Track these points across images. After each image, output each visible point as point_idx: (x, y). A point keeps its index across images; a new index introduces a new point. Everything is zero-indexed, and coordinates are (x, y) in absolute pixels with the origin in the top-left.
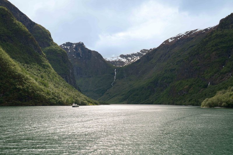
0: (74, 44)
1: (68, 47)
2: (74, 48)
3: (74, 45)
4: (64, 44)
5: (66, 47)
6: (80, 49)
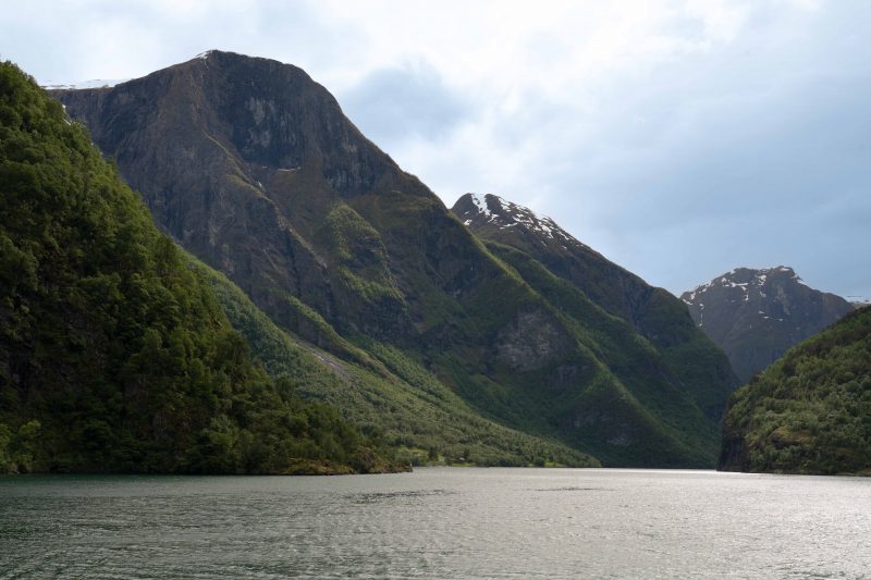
0: (762, 273)
1: (743, 286)
2: (764, 289)
3: (763, 277)
4: (728, 275)
5: (734, 285)
6: (781, 291)
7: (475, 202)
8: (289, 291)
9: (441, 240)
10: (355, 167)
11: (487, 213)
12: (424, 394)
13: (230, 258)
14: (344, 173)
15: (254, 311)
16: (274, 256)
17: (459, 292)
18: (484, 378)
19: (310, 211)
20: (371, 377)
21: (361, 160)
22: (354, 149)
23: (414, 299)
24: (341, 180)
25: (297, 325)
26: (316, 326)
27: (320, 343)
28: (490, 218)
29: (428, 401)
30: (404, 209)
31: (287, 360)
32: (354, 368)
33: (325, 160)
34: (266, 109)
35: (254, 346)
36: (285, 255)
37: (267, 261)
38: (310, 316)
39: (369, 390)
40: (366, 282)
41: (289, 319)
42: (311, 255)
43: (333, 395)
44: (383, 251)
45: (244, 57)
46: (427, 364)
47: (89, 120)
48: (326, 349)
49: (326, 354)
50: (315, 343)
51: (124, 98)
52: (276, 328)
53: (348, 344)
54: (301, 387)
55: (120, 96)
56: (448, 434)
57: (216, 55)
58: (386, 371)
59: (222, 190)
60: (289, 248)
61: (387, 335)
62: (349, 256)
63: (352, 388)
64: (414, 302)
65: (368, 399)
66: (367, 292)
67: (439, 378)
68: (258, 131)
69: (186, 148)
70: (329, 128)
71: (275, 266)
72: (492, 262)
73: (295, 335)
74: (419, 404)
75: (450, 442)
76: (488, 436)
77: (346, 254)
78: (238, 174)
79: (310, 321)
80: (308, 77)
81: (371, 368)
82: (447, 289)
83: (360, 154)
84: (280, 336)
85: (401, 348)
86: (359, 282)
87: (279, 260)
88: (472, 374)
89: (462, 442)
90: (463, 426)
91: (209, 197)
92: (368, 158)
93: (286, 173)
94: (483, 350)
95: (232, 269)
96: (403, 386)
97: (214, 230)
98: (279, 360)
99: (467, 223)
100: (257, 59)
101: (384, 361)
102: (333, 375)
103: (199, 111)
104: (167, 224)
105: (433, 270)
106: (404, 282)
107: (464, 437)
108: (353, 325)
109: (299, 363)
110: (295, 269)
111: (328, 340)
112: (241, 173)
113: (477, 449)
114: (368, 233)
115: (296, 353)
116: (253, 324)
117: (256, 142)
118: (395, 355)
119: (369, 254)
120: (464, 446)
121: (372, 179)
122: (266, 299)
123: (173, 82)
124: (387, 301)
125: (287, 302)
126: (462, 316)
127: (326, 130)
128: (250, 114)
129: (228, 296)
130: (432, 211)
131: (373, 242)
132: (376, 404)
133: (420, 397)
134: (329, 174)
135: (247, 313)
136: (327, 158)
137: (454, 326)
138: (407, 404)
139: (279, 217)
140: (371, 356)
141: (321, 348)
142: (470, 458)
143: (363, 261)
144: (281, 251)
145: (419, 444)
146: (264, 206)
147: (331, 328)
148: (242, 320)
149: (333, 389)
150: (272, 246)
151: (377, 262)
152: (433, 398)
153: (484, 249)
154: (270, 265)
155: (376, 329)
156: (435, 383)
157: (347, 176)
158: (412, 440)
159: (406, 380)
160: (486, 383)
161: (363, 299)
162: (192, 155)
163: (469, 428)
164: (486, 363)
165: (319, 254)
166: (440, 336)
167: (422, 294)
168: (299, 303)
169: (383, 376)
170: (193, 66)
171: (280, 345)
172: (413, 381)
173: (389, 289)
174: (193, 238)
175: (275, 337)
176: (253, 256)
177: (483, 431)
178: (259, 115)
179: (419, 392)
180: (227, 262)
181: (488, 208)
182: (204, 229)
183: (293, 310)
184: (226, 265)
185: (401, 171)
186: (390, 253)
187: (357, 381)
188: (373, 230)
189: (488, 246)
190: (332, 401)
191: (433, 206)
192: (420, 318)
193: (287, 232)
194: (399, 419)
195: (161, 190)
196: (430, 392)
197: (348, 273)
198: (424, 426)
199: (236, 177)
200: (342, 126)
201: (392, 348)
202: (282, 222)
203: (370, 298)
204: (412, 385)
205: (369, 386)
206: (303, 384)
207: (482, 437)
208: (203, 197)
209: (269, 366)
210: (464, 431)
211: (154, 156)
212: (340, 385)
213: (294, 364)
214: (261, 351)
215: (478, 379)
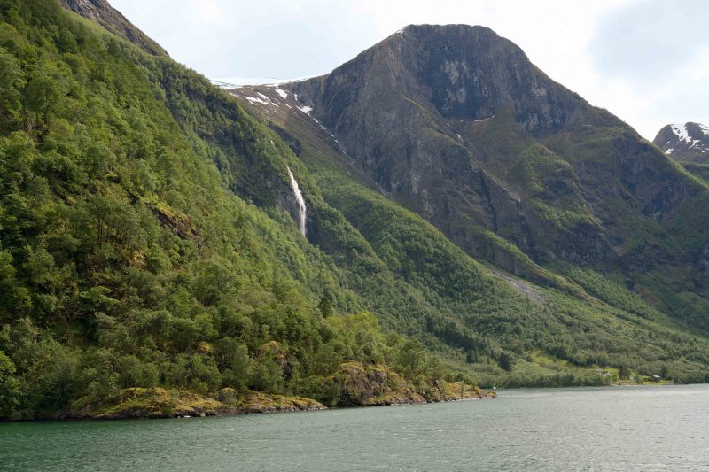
7: (675, 132)
8: (485, 226)
9: (635, 165)
10: (546, 109)
11: (688, 140)
12: (623, 313)
13: (429, 201)
14: (536, 115)
15: (448, 246)
16: (471, 196)
17: (658, 214)
18: (692, 295)
19: (504, 153)
20: (568, 301)
21: (551, 102)
22: (543, 92)
23: (612, 223)
24: (533, 122)
25: (494, 257)
26: (511, 256)
27: (516, 272)
28: (691, 144)
29: (627, 320)
30: (594, 140)
31: (481, 289)
32: (549, 293)
33: (516, 105)
34: (460, 69)
35: (449, 277)
36: (480, 194)
37: (464, 201)
38: (504, 247)
39: (563, 312)
40: (560, 212)
41: (486, 252)
42: (504, 192)
43: (525, 319)
44: (577, 182)
45: (437, 26)
46: (630, 285)
47: (315, 103)
48: (523, 277)
49: (521, 281)
50: (512, 272)
51: (339, 79)
52: (470, 259)
53: (544, 270)
54: (493, 314)
55: (336, 78)
56: (645, 351)
57: (412, 29)
58: (584, 293)
59: (419, 143)
60: (484, 188)
61: (585, 260)
62: (542, 189)
63: (545, 311)
64: (612, 228)
65: (561, 320)
66: (561, 220)
67: (643, 297)
68: (454, 90)
69: (388, 110)
70: (518, 76)
71: (471, 205)
72: (692, 181)
73: (492, 266)
74: (616, 322)
75: (648, 360)
76: (692, 351)
77: (538, 187)
78: (432, 127)
79: (506, 252)
80: (494, 34)
81: (569, 292)
82: (645, 212)
83: (549, 96)
84: (474, 267)
85: (601, 271)
86: (554, 213)
87: (474, 199)
88: (678, 292)
89: (662, 359)
90: (664, 342)
91: (410, 150)
92: (558, 98)
93: (482, 124)
94: (689, 268)
95: (432, 212)
96: (601, 307)
97: (415, 179)
98: (474, 289)
99: (668, 152)
100: (448, 26)
101: (583, 285)
102: (527, 300)
103: (398, 78)
104: (378, 180)
105: (629, 194)
106: (600, 209)
107: (664, 353)
108: (550, 253)
109: (493, 291)
110: (490, 206)
111: (524, 268)
112: (436, 125)
113: (678, 366)
114: (559, 166)
115: (491, 283)
116: (446, 257)
117: (453, 99)
118: (594, 278)
119: (561, 185)
120: (661, 363)
121: (563, 117)
122: (464, 236)
123: (375, 57)
124: (583, 227)
125: (483, 237)
126: (663, 236)
127: (516, 79)
128: (446, 76)
129: (422, 234)
130: (623, 138)
131: (566, 174)
132: (569, 325)
133: (618, 316)
134: (521, 118)
135: (440, 248)
136: (519, 104)
137: (655, 247)
138: (602, 323)
139: (472, 160)
140: (568, 280)
141: (518, 276)
142: (667, 375)
143: (556, 192)
144: (477, 191)
145: (613, 362)
146: (457, 151)
147: (526, 256)
148: (436, 254)
149: (525, 314)
150: (467, 187)
151: (570, 191)
152: (635, 317)
153: (682, 170)
154: (466, 203)
155: (574, 255)
156: (638, 303)
157: (539, 118)
158: (605, 359)
159: (606, 301)
160: (694, 300)
161: (558, 227)
162: (394, 117)
163: (670, 344)
164: (694, 280)
165: (513, 190)
166: (641, 257)
167: (620, 219)
168: (495, 236)
169: (581, 298)
170: (392, 42)
171: (473, 276)
172: (615, 302)
173: (584, 216)
174: (399, 188)
175: (469, 268)
176: (450, 198)
177: (686, 347)
178: (454, 75)
179: (619, 311)
180: (427, 206)
181: (689, 135)
182: (407, 180)
183: (490, 242)
184: (427, 209)
185: (590, 106)
186: (583, 182)
187: (552, 304)
188: (563, 162)
189: (687, 167)
190: (523, 324)
191: (624, 135)
192: (619, 241)
193: (481, 173)
194: (592, 338)
195: (371, 150)
196: (633, 312)
197: (541, 205)
198: (619, 344)
199: (431, 129)
200: (529, 71)
201: (591, 272)
202: (475, 165)
203: (564, 225)
204: (612, 305)
205: (563, 308)
206: (495, 311)
207: (685, 353)
208: (405, 152)
209: (463, 296)
210: (664, 347)
211: (364, 122)
212: (534, 309)
213: (488, 292)
214: (455, 282)
215: (685, 296)
